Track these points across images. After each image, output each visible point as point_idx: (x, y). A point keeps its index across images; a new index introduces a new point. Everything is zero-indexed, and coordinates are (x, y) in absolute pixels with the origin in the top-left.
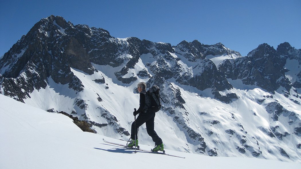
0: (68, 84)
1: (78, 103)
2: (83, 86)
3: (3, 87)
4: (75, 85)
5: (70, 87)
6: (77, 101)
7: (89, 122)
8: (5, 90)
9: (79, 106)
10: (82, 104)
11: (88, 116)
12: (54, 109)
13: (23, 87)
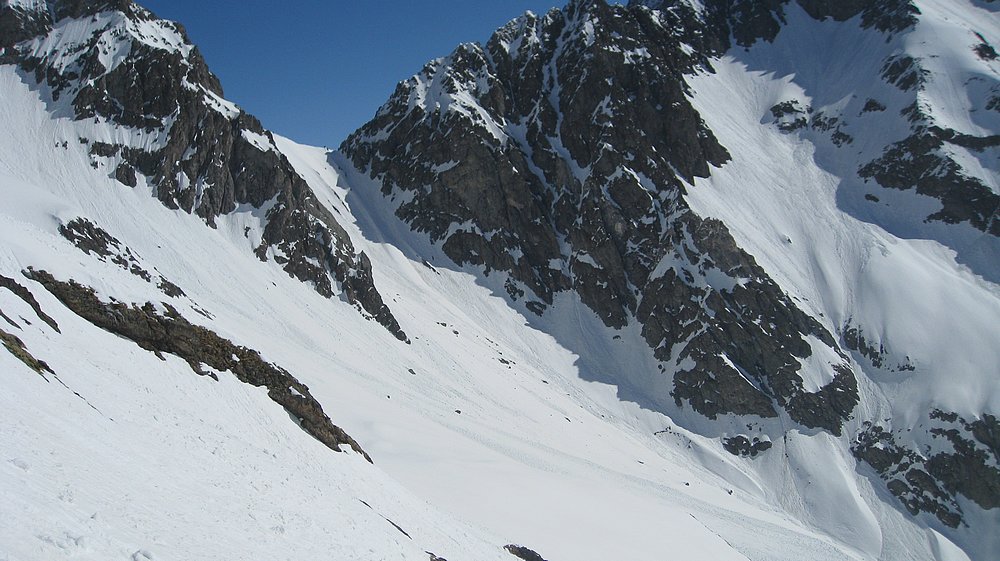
0: (860, 15)
1: (890, 72)
2: (916, 10)
3: (591, 19)
4: (886, 10)
5: (866, 24)
6: (886, 67)
7: (930, 129)
8: (600, 27)
9: (893, 82)
10: (908, 71)
11: (925, 111)
12: (796, 102)
13: (688, 38)
